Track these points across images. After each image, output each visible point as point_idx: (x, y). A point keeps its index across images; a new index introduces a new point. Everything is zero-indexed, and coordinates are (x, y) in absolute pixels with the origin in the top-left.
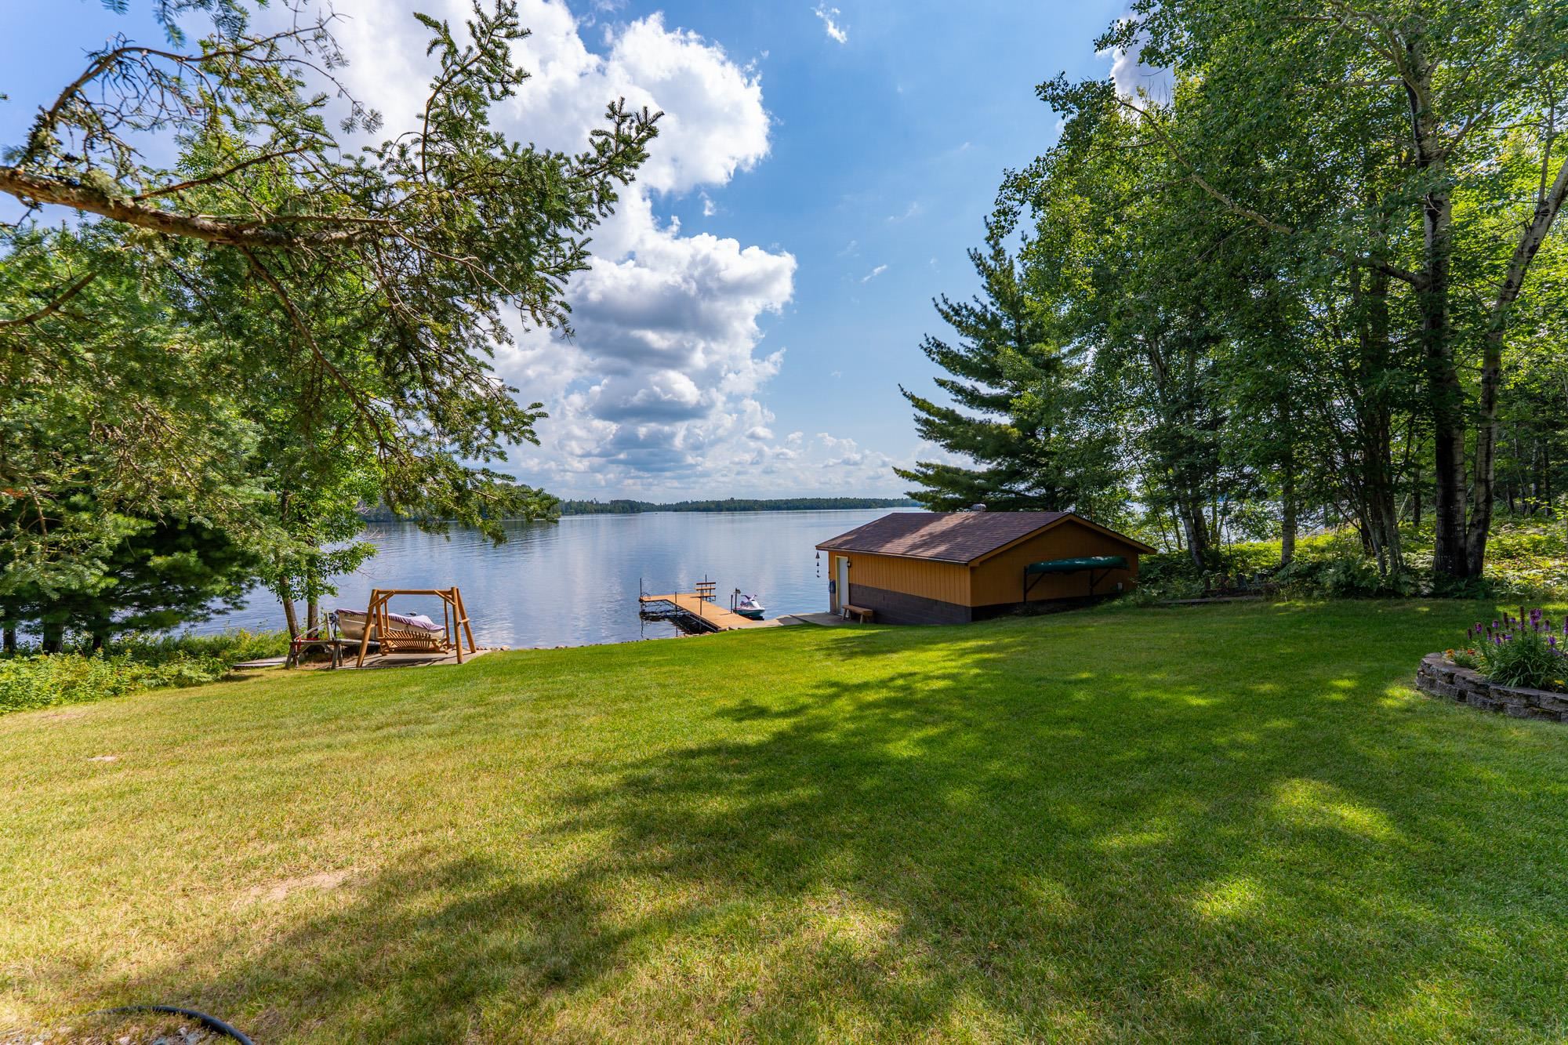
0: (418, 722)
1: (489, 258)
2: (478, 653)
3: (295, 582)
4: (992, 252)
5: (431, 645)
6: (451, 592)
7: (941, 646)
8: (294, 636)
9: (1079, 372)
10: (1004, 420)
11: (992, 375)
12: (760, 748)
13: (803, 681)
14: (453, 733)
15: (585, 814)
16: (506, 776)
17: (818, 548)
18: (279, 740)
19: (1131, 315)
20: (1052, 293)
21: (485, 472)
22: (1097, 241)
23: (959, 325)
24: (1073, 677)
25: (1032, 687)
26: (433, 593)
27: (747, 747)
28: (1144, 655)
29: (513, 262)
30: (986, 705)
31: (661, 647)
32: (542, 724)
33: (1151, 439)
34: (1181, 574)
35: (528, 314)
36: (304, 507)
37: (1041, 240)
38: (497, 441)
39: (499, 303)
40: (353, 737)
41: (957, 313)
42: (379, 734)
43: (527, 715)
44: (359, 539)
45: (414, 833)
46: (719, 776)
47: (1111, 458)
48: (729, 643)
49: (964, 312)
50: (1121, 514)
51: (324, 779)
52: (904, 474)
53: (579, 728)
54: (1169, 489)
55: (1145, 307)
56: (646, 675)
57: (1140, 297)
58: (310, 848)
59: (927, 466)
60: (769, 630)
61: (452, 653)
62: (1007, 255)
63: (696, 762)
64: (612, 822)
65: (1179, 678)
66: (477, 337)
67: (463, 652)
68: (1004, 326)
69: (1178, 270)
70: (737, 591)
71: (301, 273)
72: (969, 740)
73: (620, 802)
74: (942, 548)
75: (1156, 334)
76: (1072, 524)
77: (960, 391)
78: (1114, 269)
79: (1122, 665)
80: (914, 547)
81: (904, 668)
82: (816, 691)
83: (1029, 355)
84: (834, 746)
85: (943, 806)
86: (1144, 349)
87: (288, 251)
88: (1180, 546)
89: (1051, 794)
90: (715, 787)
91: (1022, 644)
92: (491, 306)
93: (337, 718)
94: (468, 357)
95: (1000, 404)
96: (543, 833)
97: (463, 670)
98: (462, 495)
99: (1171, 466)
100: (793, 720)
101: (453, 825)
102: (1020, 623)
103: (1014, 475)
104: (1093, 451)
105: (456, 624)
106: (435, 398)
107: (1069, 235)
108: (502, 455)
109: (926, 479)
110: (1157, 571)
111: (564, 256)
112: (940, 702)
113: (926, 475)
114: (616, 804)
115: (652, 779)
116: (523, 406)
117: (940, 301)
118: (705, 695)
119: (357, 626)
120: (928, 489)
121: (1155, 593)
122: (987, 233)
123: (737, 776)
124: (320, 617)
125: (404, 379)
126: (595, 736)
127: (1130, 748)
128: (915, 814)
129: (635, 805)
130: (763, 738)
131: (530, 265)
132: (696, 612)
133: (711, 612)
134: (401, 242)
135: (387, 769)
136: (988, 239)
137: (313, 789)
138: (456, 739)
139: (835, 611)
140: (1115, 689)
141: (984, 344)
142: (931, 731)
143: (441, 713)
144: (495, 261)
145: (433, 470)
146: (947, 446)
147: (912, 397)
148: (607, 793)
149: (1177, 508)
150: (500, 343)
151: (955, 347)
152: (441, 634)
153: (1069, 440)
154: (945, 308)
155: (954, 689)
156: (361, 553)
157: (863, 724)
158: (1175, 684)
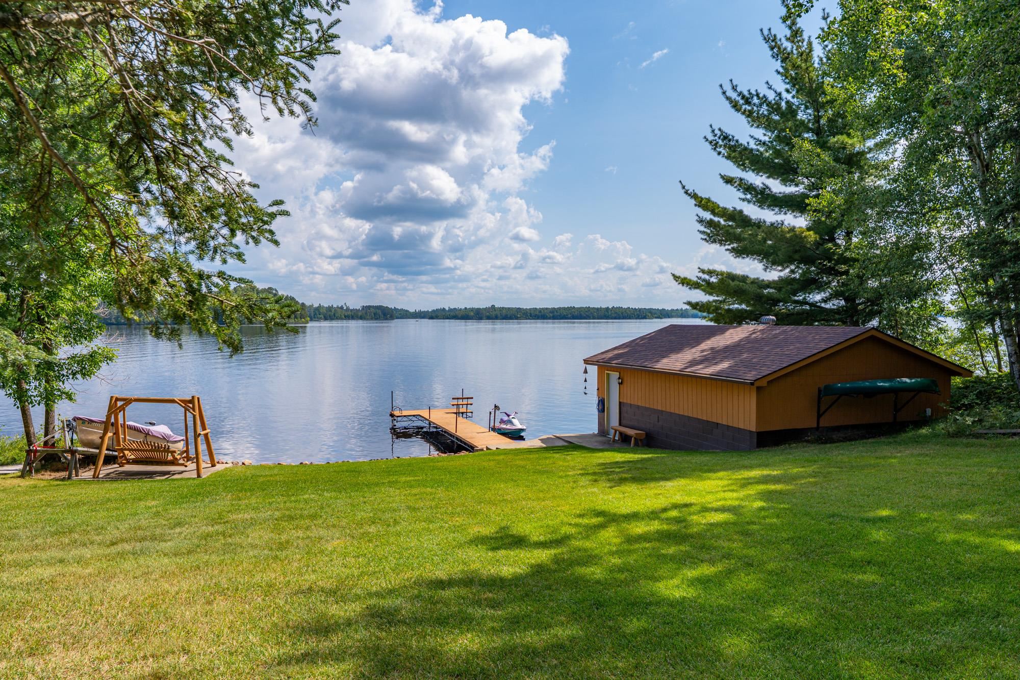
0: (153, 538)
1: (227, 41)
2: (219, 467)
3: (33, 387)
4: (788, 33)
5: (170, 457)
6: (192, 401)
7: (721, 474)
8: (30, 443)
9: (886, 168)
10: (798, 222)
11: (787, 171)
12: (516, 581)
13: (566, 508)
14: (189, 552)
15: (325, 645)
16: (243, 601)
17: (587, 361)
18: (12, 552)
19: (949, 103)
20: (856, 78)
21: (221, 275)
22: (910, 18)
23: (749, 114)
24: (871, 515)
25: (824, 525)
26: (173, 401)
27: (502, 580)
28: (954, 492)
29: (253, 45)
30: (769, 542)
31: (412, 467)
32: (282, 546)
33: (969, 245)
34: (1000, 400)
35: (268, 101)
36: (43, 307)
37: (844, 18)
38: (235, 241)
39: (240, 90)
40: (87, 553)
41: (747, 102)
42: (114, 550)
43: (267, 536)
44: (99, 343)
45: (145, 657)
46: (470, 610)
47: (921, 266)
48: (486, 464)
49: (755, 100)
50: (932, 330)
51: (55, 596)
52: (684, 282)
53: (322, 552)
54: (989, 303)
55: (965, 95)
56: (395, 497)
57: (959, 83)
58: (38, 669)
59: (710, 273)
60: (530, 451)
61: (192, 466)
62: (805, 36)
63: (447, 593)
64: (353, 655)
65: (995, 519)
66: (216, 127)
67: (203, 465)
68: (801, 116)
69: (1005, 51)
70: (496, 407)
71: (29, 57)
72: (748, 582)
73: (362, 634)
74: (725, 365)
75: (978, 125)
76: (874, 340)
77: (748, 188)
78: (930, 50)
79: (928, 503)
80: (693, 363)
81: (679, 499)
82: (580, 521)
83: (829, 149)
84: (598, 582)
85: (718, 654)
86: (962, 142)
87: (14, 33)
88: (1000, 367)
89: (841, 646)
90: (464, 622)
91: (814, 475)
92: (231, 94)
93: (71, 532)
94: (205, 150)
95: (796, 204)
96: (279, 664)
97: (203, 485)
98: (196, 299)
99: (992, 276)
100: (553, 552)
101: (186, 651)
102: (812, 451)
103: (809, 284)
104: (901, 257)
105: (196, 436)
106: (170, 193)
107: (877, 12)
108: (240, 256)
109: (709, 288)
110: (972, 396)
111: (311, 40)
112: (718, 537)
113: (708, 283)
114: (357, 637)
115: (397, 610)
116: (263, 203)
117: (728, 88)
118: (459, 520)
119: (94, 435)
120: (711, 298)
121: (969, 420)
122: (783, 11)
123: (490, 612)
124: (57, 424)
125: (138, 172)
126: (338, 561)
127: (936, 596)
128: (686, 662)
129: (379, 638)
130: (519, 570)
131: (272, 47)
132: (452, 429)
133: (467, 430)
134: (135, 24)
135: (120, 587)
136: (784, 20)
137: (43, 606)
138: (192, 558)
139: (603, 432)
140: (919, 529)
141: (778, 137)
142: (706, 570)
143: (178, 530)
144: (236, 46)
145: (164, 272)
146: (733, 250)
147: (694, 196)
148: (349, 623)
149: (998, 323)
150: (238, 133)
151: (744, 139)
152: (181, 446)
153: (872, 245)
154: (734, 95)
155: (734, 524)
156: (100, 358)
157: (631, 559)
158: (991, 526)
